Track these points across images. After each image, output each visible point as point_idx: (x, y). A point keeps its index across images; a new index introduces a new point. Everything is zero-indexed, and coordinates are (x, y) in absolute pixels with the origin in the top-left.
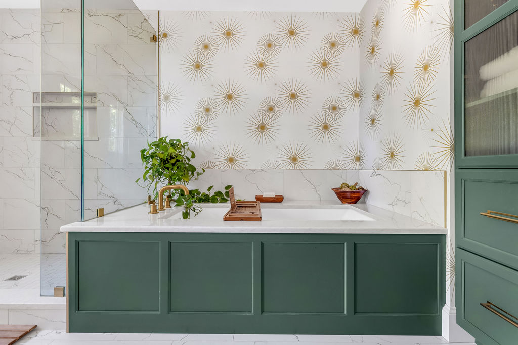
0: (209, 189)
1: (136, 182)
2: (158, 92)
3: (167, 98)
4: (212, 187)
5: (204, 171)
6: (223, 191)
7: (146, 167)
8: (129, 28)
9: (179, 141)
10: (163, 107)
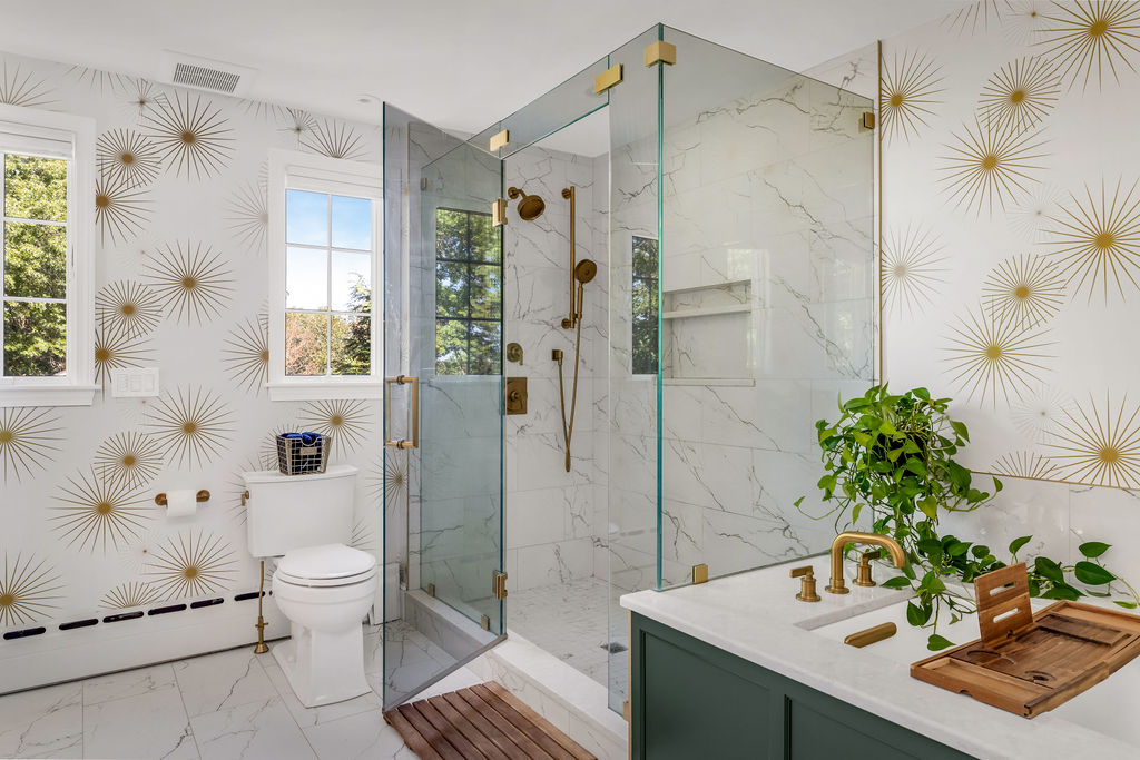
0: (1016, 546)
1: (797, 504)
2: (877, 259)
3: (900, 271)
4: (1027, 540)
5: (999, 486)
6: (1069, 558)
7: (830, 466)
8: (813, 112)
9: (921, 392)
10: (891, 298)
